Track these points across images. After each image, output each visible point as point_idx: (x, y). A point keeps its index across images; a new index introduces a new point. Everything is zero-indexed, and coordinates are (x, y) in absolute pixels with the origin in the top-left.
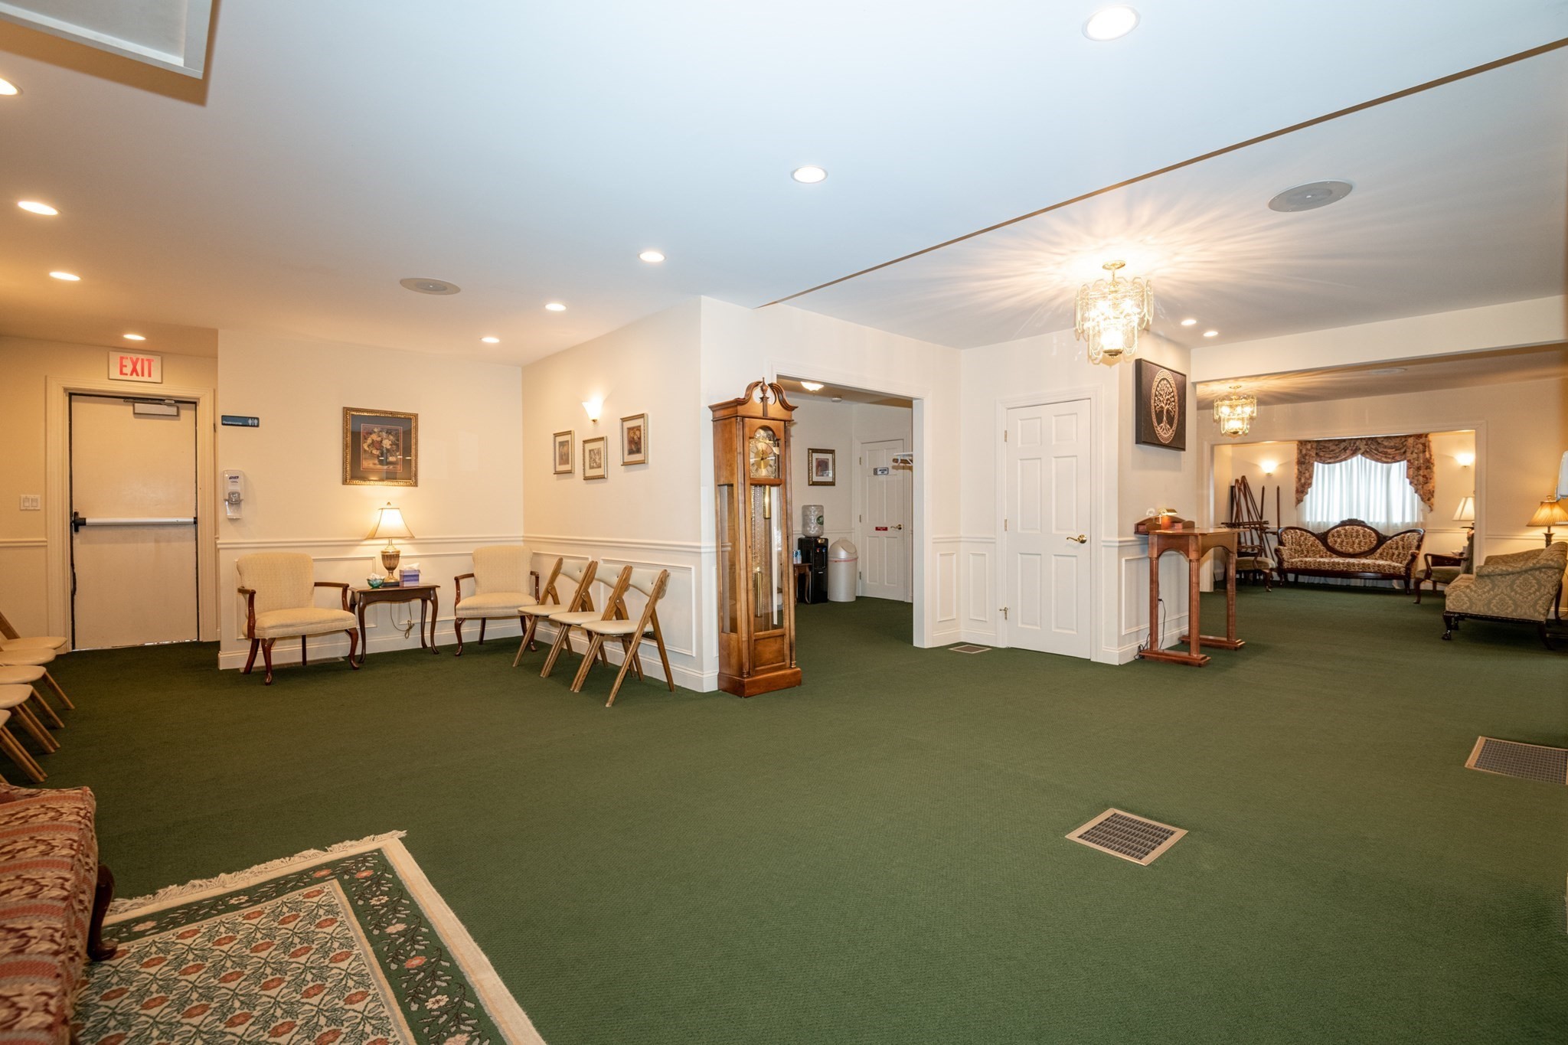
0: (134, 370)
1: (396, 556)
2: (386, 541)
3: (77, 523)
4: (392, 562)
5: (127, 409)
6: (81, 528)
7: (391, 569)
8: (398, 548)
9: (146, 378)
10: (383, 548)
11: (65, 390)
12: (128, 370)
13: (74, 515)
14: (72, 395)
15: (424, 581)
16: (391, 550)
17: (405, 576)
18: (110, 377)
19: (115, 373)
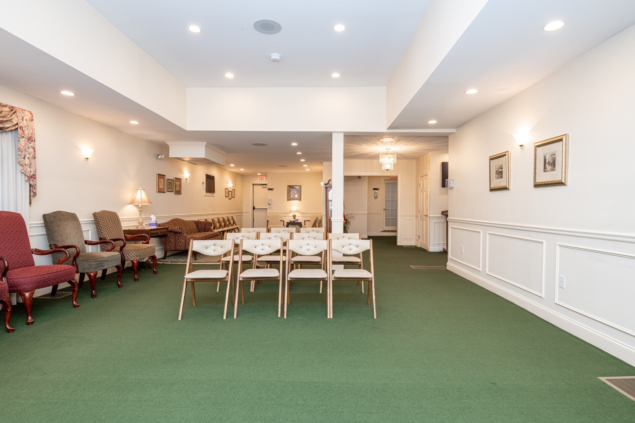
0: (262, 179)
1: (295, 216)
2: (294, 213)
3: (254, 208)
4: (295, 217)
5: (261, 187)
6: (255, 209)
7: (294, 218)
8: (296, 214)
9: (263, 181)
10: (293, 214)
11: (252, 184)
12: (261, 179)
13: (254, 207)
14: (253, 185)
15: (299, 221)
16: (294, 214)
17: (296, 220)
18: (258, 181)
19: (259, 180)
